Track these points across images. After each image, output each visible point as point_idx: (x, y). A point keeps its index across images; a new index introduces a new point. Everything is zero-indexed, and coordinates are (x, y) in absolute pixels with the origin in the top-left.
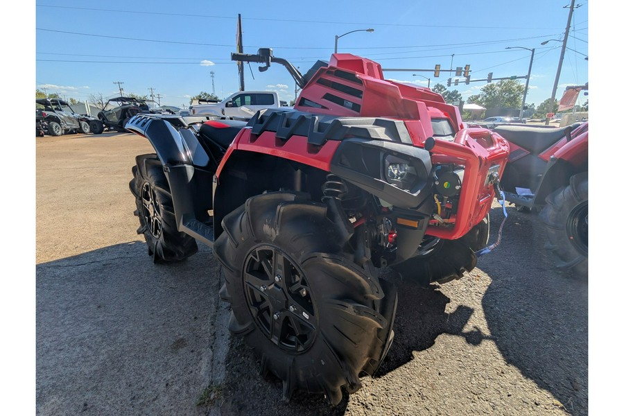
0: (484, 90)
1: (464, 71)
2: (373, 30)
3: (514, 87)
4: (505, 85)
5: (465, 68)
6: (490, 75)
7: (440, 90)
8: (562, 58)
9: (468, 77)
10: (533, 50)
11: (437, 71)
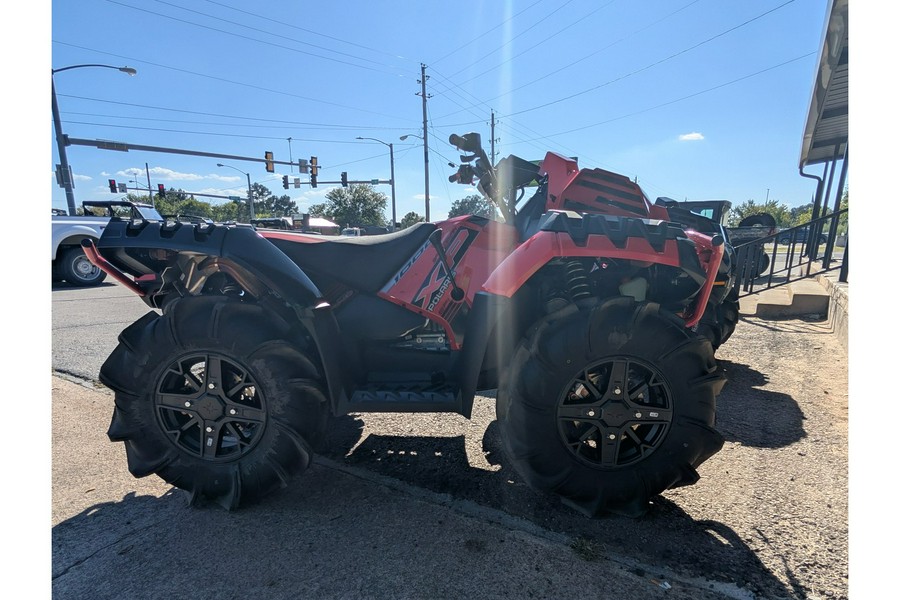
0: (330, 198)
1: (310, 167)
2: (133, 71)
3: (369, 194)
4: (356, 191)
5: (311, 162)
6: (344, 175)
7: (261, 194)
8: (427, 161)
9: (314, 177)
10: (391, 146)
11: (269, 163)
